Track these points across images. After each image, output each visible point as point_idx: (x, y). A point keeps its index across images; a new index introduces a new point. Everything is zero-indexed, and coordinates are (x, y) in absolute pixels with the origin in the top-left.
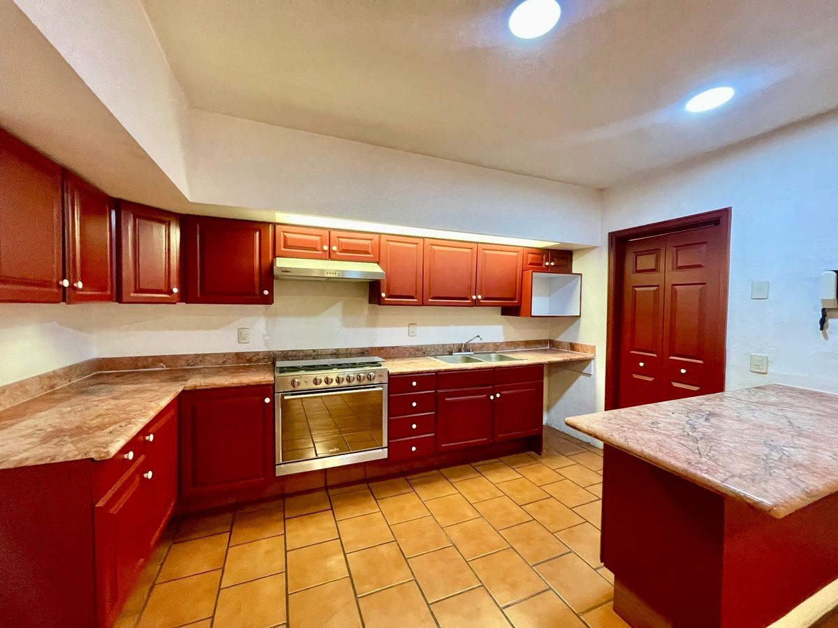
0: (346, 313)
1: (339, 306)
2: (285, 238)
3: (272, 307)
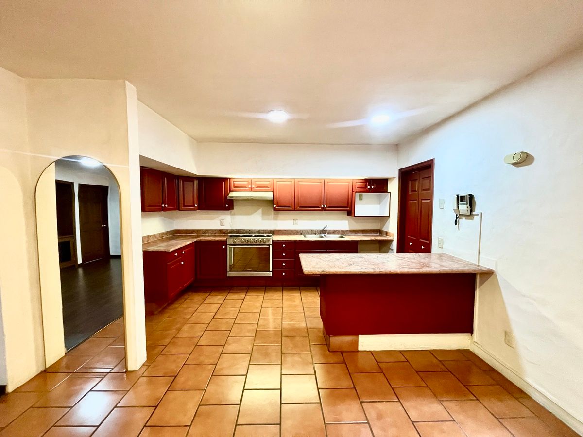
0: (263, 214)
1: (260, 211)
2: (234, 184)
3: (233, 211)
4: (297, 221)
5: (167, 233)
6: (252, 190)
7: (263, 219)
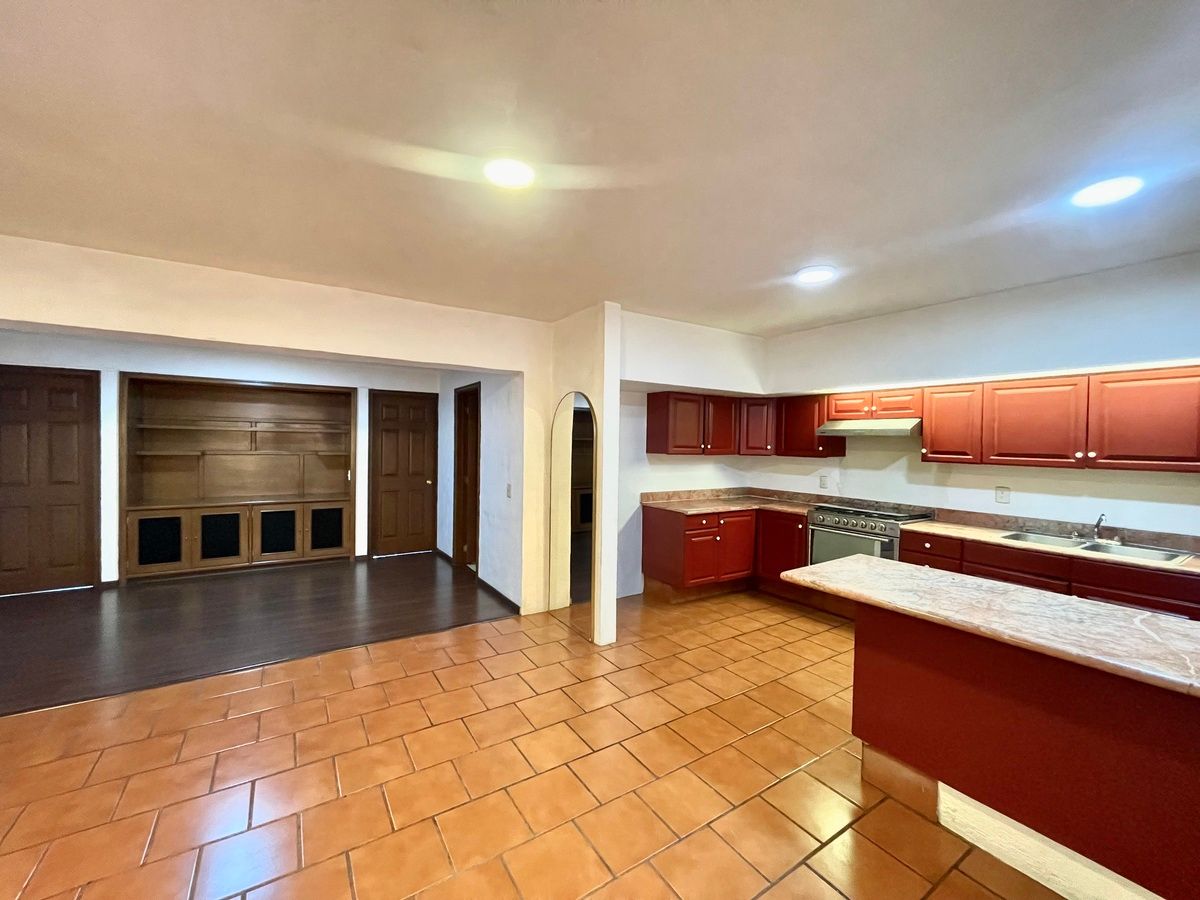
0: (911, 468)
1: (903, 462)
2: (836, 405)
3: (845, 458)
4: (1006, 493)
5: (728, 491)
6: (871, 415)
7: (910, 481)
